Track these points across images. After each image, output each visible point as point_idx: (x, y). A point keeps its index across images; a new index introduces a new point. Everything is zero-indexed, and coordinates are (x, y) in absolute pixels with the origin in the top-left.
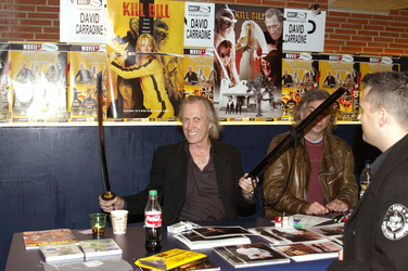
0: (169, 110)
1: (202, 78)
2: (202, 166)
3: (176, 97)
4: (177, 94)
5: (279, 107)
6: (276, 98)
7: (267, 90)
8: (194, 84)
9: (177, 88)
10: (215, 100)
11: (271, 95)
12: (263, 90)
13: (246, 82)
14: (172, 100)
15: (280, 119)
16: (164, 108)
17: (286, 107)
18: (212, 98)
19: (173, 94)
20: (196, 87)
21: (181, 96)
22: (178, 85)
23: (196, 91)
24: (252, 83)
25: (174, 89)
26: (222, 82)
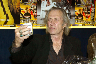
0: (11, 20)
3: (15, 12)
4: (16, 10)
5: (73, 18)
6: (72, 13)
7: (67, 9)
8: (26, 4)
9: (16, 6)
10: (38, 14)
11: (69, 11)
12: (65, 8)
13: (55, 3)
14: (12, 13)
15: (74, 25)
16: (8, 18)
17: (77, 18)
18: (36, 12)
19: (13, 10)
20: (27, 6)
21: (18, 11)
22: (16, 5)
23: (27, 8)
24: (59, 4)
25: (14, 6)
26: (42, 3)
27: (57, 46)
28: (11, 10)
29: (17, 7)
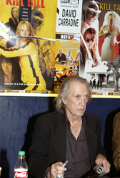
0: (42, 84)
1: (70, 58)
2: (76, 135)
3: (48, 74)
4: (49, 71)
8: (63, 63)
9: (49, 66)
13: (106, 63)
14: (45, 76)
16: (38, 82)
19: (46, 71)
20: (65, 66)
21: (52, 73)
22: (50, 64)
23: (65, 69)
24: (112, 63)
25: (47, 67)
26: (86, 62)
27: (76, 128)
28: (43, 72)
29: (51, 67)
